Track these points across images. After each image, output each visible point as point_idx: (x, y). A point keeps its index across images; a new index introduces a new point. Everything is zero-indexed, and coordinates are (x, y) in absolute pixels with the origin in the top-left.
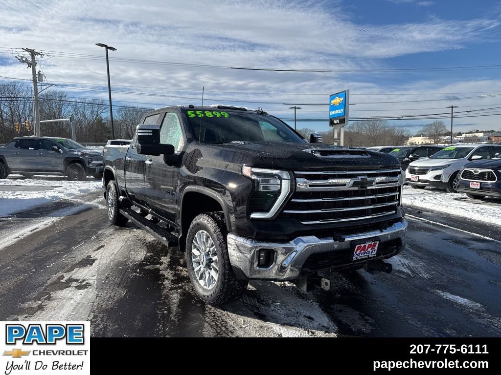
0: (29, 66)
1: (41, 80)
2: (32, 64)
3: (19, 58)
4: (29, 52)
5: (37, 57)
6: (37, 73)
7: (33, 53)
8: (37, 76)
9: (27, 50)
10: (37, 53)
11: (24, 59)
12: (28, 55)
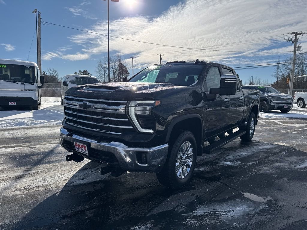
0: (293, 43)
1: (299, 50)
2: (295, 41)
3: (287, 39)
5: (299, 36)
8: (297, 48)
9: (293, 33)
11: (290, 39)
12: (293, 36)
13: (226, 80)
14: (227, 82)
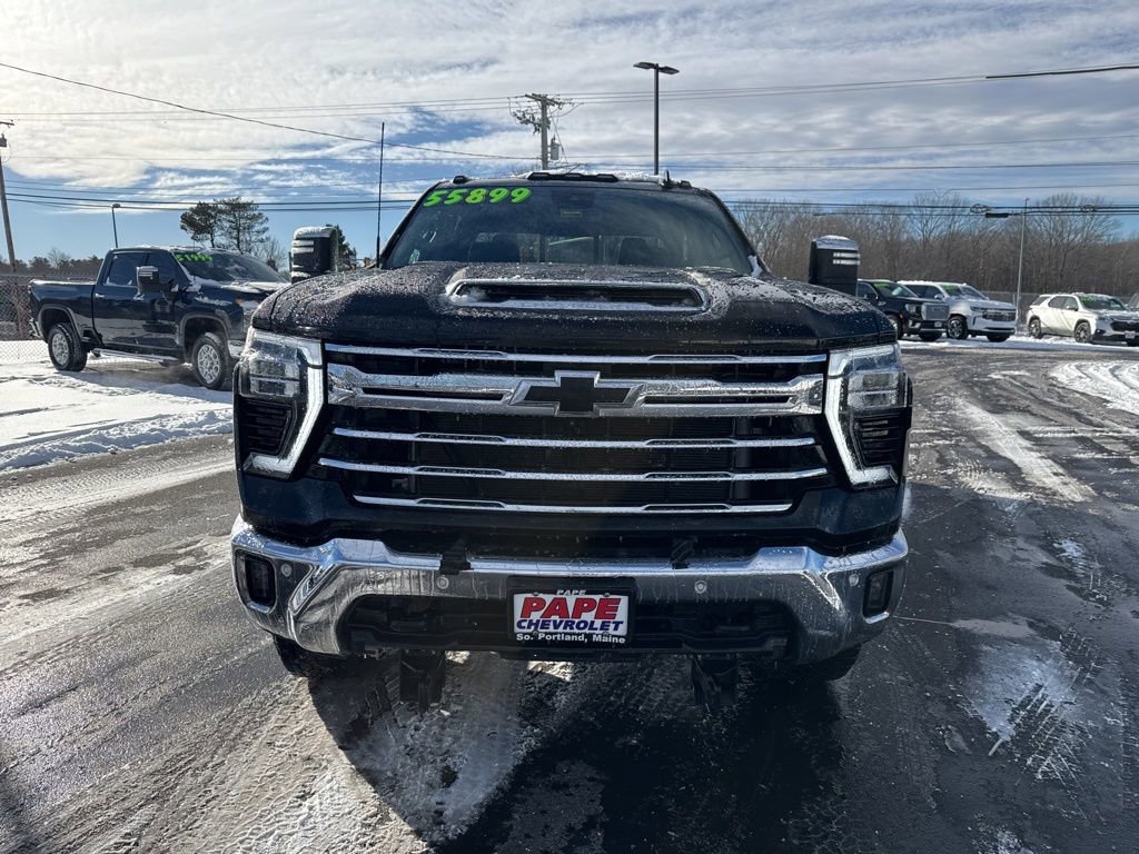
0: (536, 130)
1: (555, 157)
2: (543, 126)
3: (520, 115)
4: (537, 100)
5: (551, 109)
6: (549, 143)
7: (545, 102)
8: (549, 149)
9: (535, 97)
10: (553, 102)
11: (528, 117)
12: (536, 105)
13: (835, 255)
14: (838, 262)
